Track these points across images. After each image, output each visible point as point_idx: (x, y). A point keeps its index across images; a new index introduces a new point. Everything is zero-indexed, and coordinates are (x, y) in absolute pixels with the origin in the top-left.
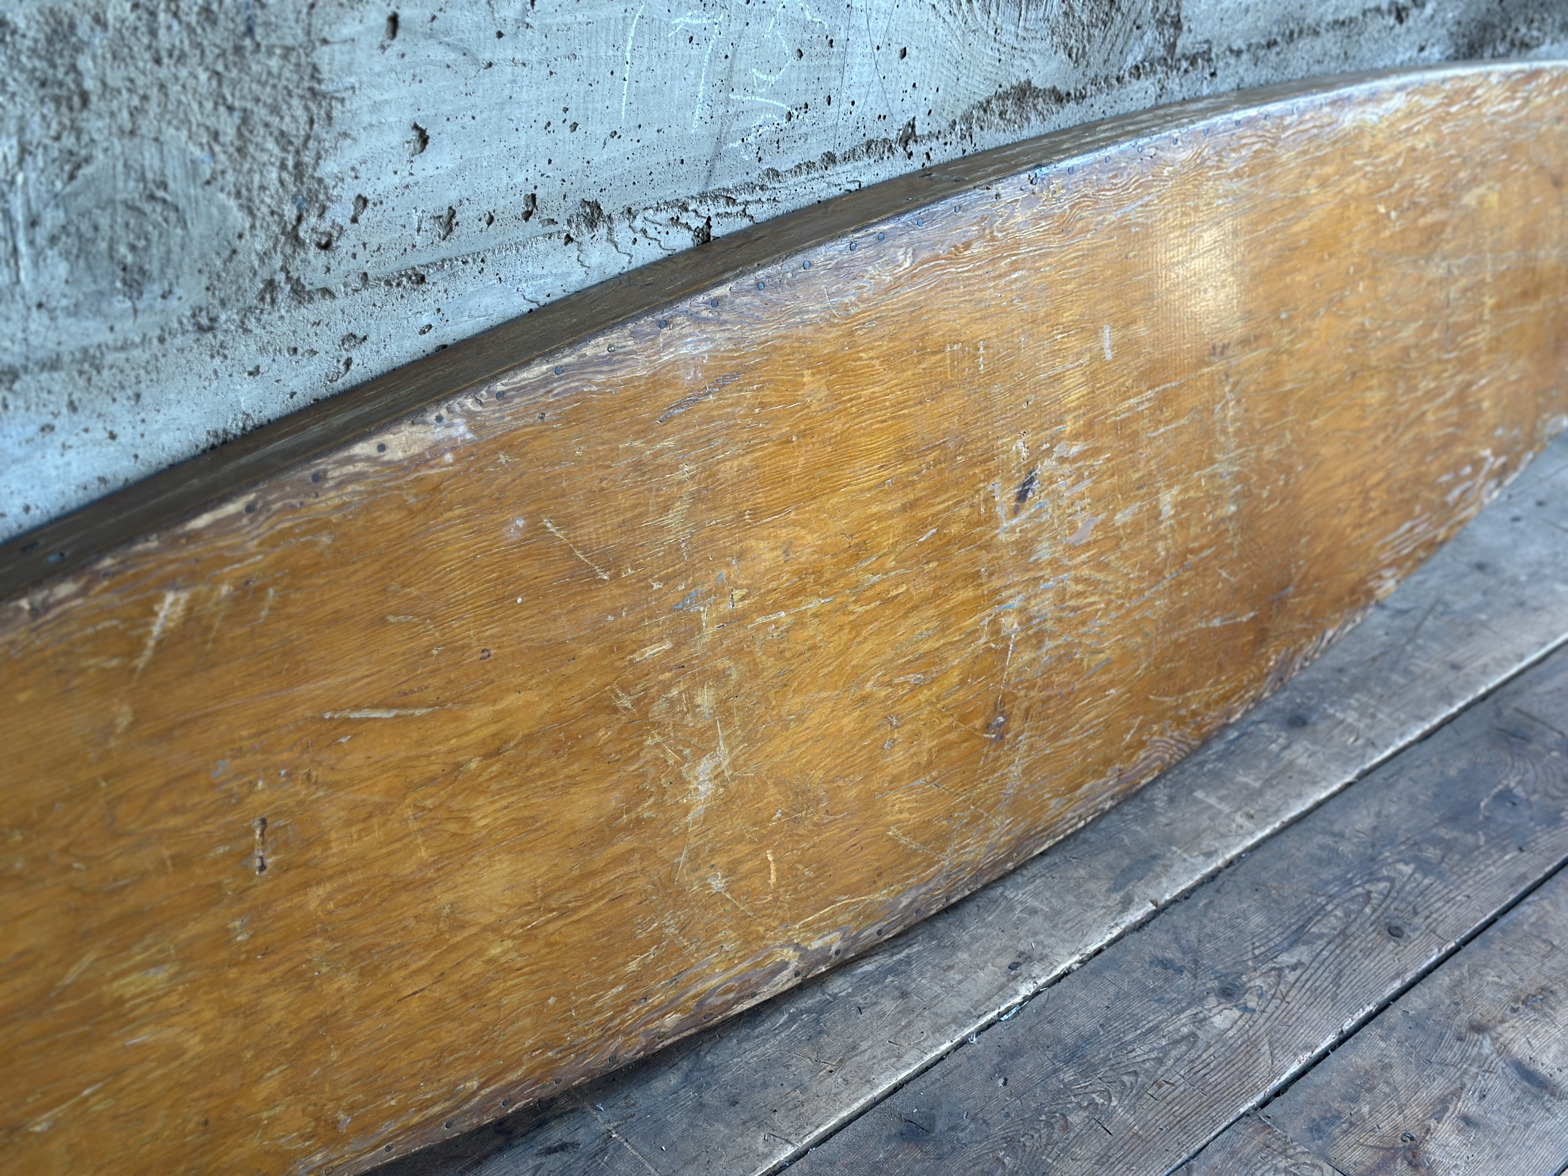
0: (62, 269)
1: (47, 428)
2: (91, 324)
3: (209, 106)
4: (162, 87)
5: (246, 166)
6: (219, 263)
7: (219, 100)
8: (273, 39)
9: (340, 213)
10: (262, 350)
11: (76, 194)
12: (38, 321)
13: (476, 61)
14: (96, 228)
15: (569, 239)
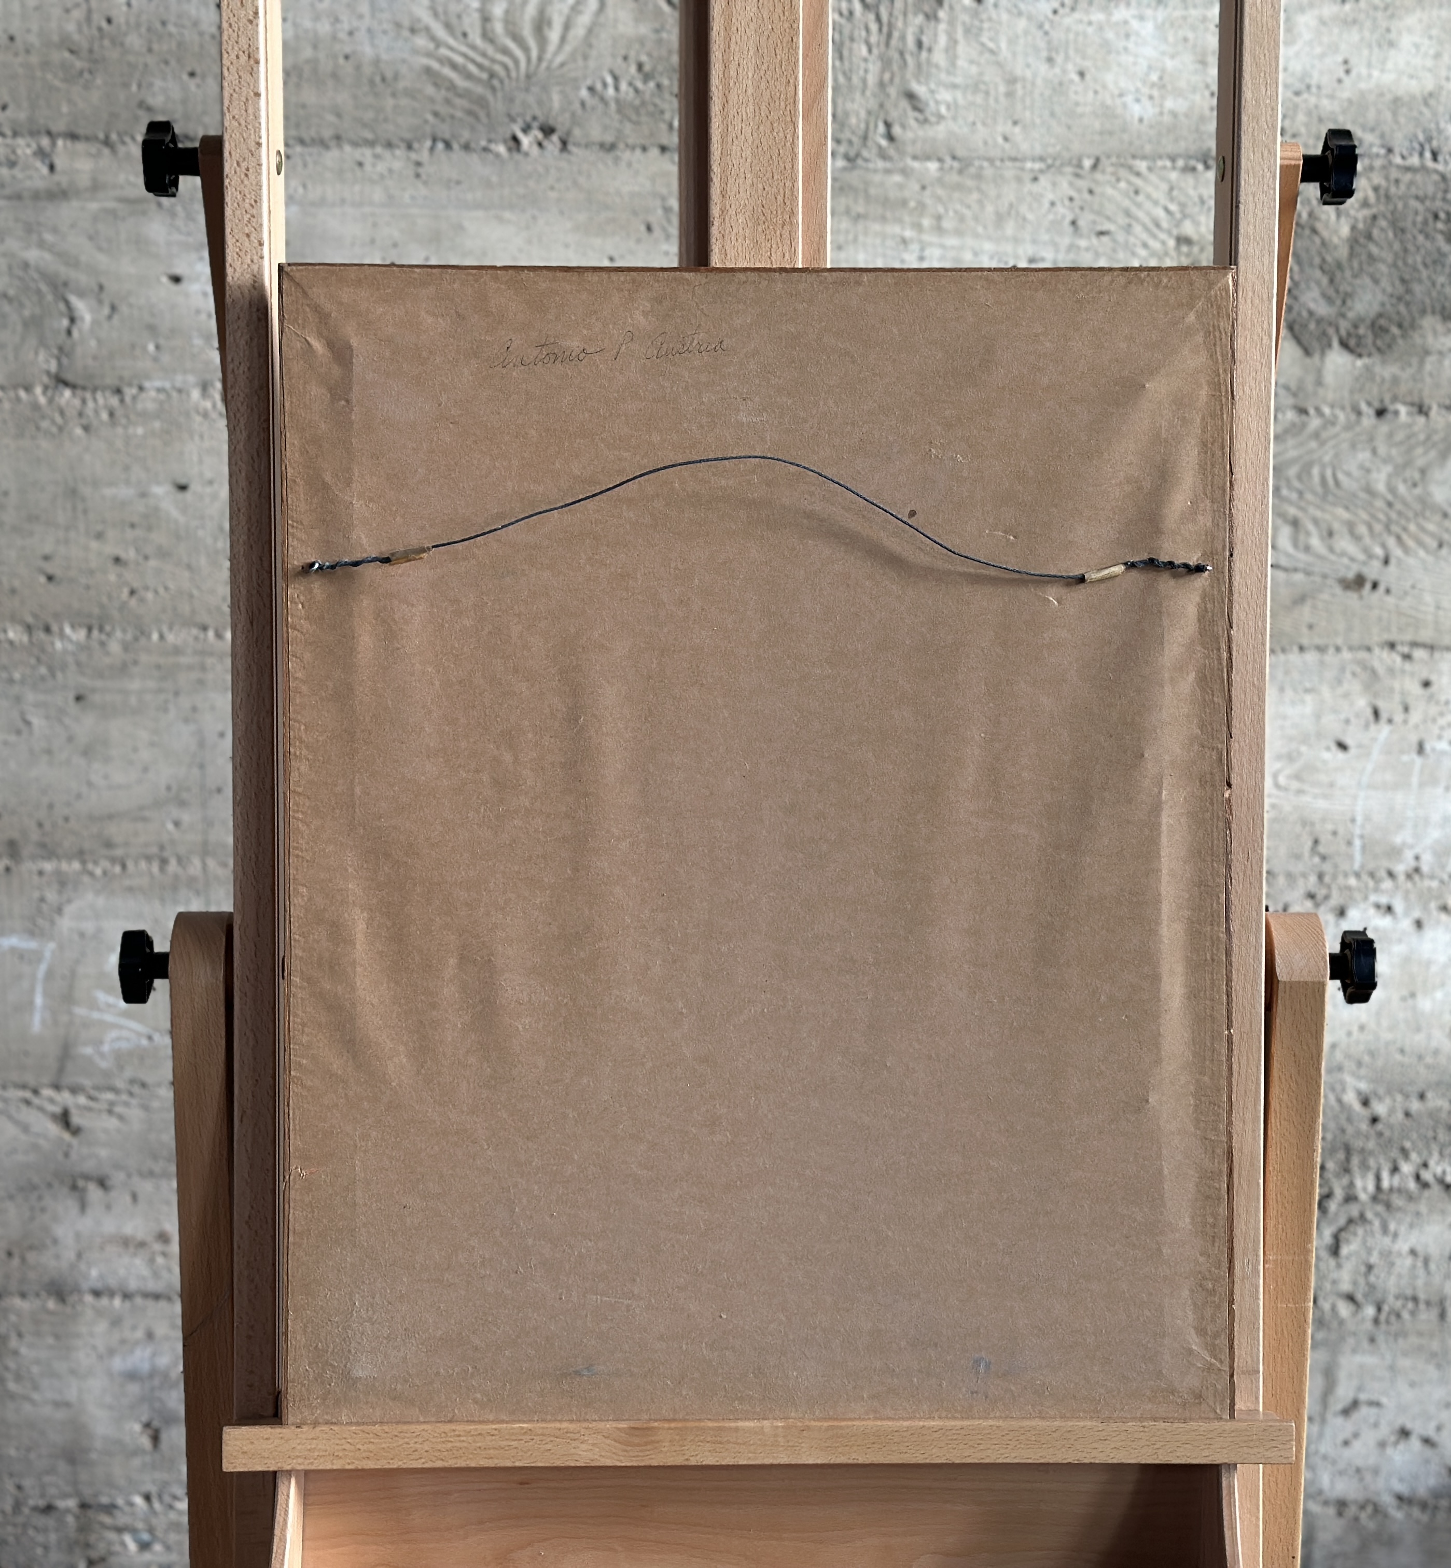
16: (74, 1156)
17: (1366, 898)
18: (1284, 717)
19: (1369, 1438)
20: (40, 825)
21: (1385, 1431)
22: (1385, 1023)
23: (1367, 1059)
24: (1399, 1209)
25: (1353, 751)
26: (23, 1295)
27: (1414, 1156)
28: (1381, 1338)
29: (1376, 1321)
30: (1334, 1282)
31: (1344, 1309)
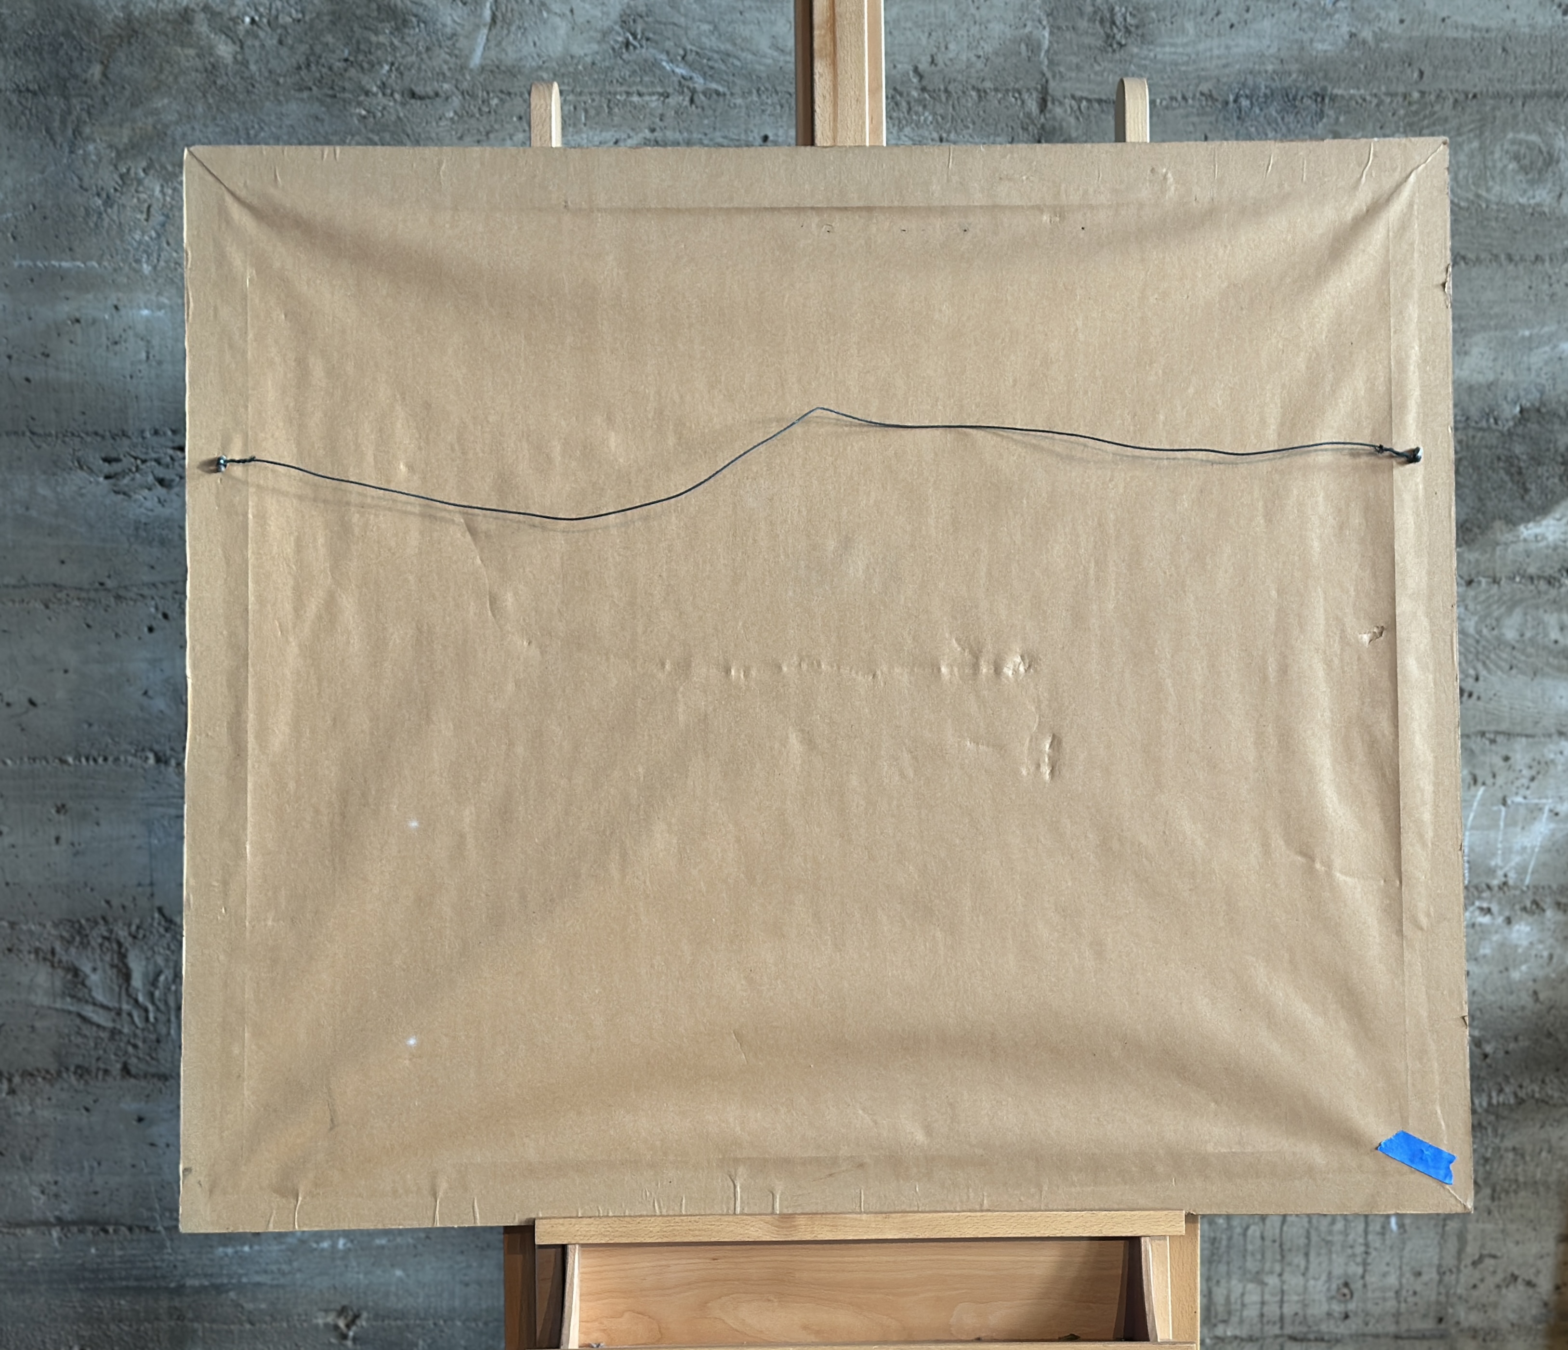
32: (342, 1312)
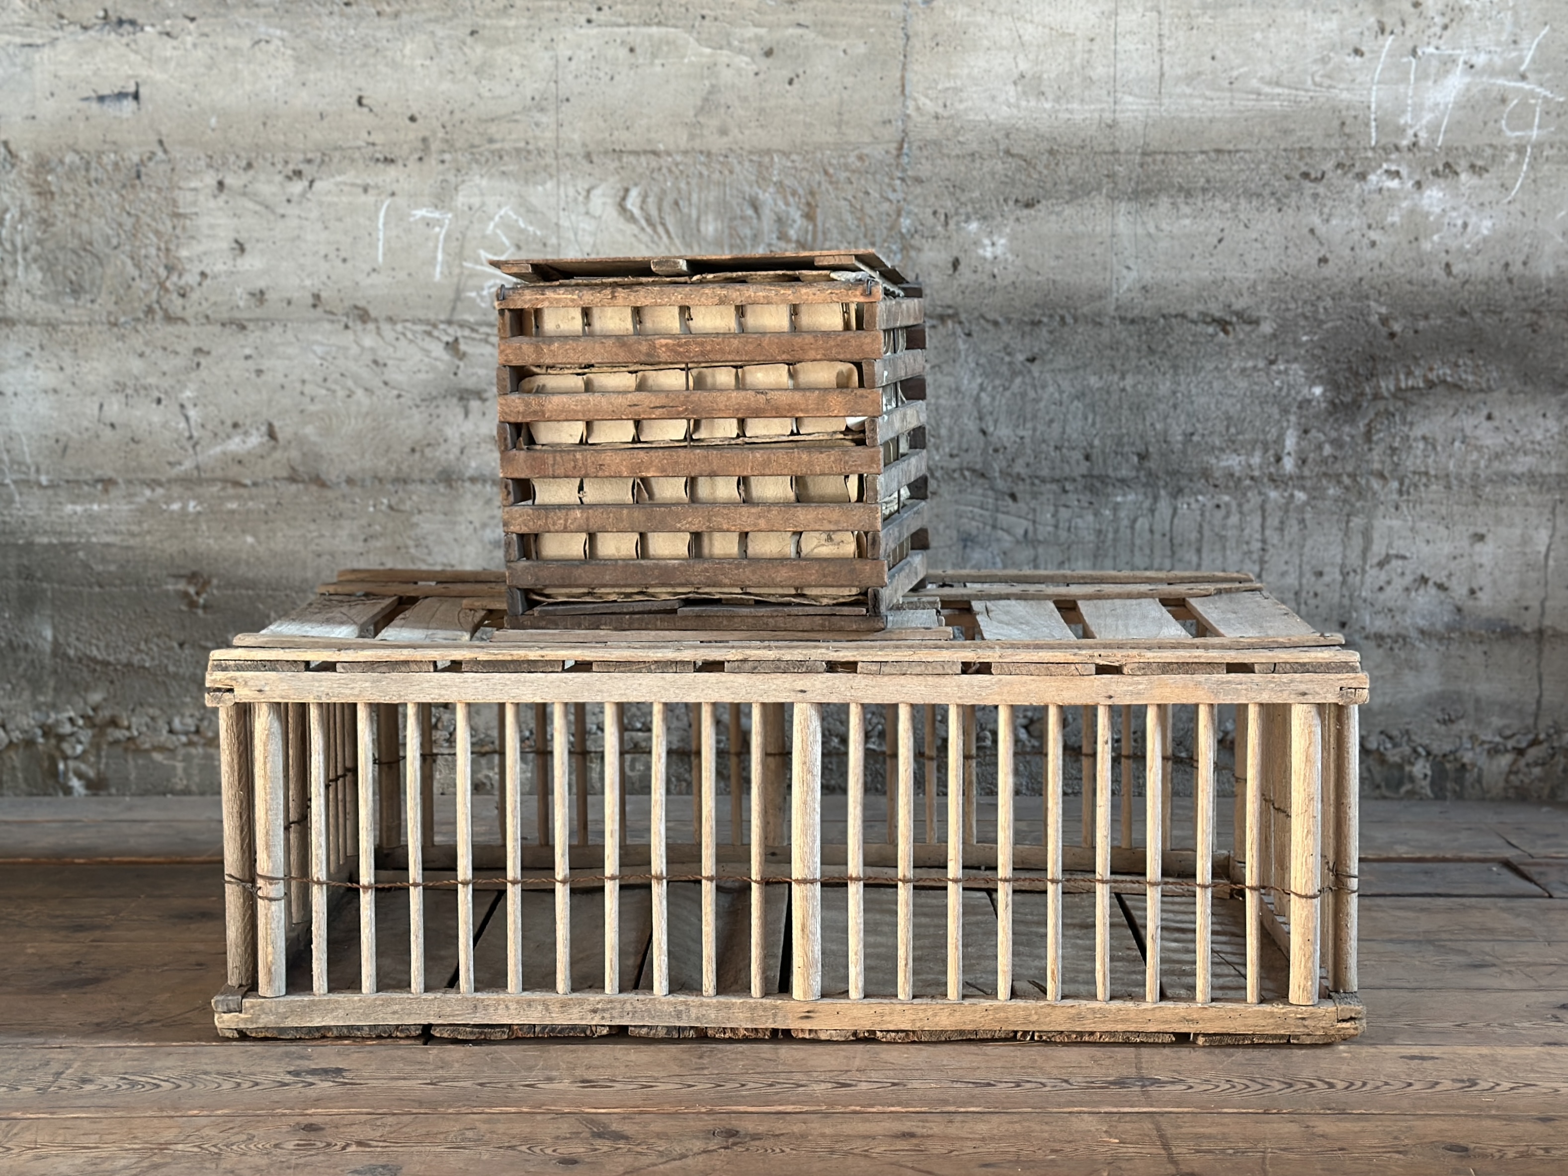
0: (39, 276)
1: (28, 355)
2: (54, 307)
3: (117, 210)
4: (91, 196)
5: (137, 243)
6: (122, 291)
7: (123, 208)
8: (151, 182)
9: (191, 278)
10: (146, 344)
11: (47, 240)
12: (26, 298)
13: (273, 212)
14: (56, 259)
15: (347, 327)
16: (460, 374)
17: (1380, 166)
18: (1319, 32)
19: (1399, 583)
20: (444, 127)
21: (1408, 579)
22: (1398, 261)
23: (1385, 289)
24: (1413, 404)
25: (1367, 55)
26: (422, 481)
27: (1422, 362)
28: (1404, 507)
29: (1400, 492)
30: (1367, 462)
31: (1376, 484)
32: (192, 577)
